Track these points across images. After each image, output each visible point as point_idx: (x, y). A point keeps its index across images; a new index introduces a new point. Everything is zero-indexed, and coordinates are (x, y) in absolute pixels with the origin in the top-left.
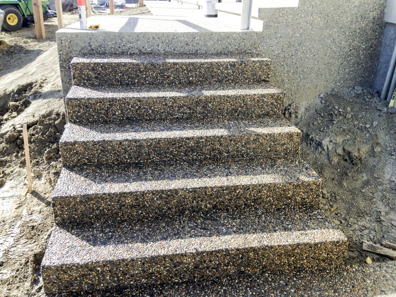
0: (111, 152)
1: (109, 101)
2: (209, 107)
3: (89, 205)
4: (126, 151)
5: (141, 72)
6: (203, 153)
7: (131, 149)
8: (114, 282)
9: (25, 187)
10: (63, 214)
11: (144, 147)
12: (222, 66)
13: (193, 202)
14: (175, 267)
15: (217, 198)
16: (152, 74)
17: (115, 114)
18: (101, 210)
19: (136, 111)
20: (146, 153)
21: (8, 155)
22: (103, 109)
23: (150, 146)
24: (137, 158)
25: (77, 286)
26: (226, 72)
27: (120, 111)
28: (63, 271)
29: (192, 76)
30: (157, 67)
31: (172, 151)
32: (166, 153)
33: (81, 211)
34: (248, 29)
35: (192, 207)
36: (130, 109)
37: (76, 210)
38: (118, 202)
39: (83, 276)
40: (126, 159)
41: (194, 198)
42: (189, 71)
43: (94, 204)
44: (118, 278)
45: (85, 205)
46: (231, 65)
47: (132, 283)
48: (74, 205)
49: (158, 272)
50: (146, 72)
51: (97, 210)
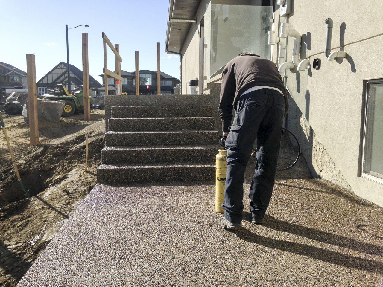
0: (128, 140)
1: (128, 121)
2: (177, 124)
3: (117, 155)
4: (135, 139)
5: (145, 111)
6: (171, 142)
7: (137, 138)
8: (126, 179)
9: (83, 170)
10: (106, 159)
11: (143, 138)
12: (186, 108)
13: (163, 157)
14: (152, 174)
15: (174, 155)
16: (151, 112)
17: (131, 127)
18: (122, 158)
19: (141, 126)
20: (144, 140)
21: (74, 159)
22: (125, 125)
23: (146, 137)
24: (140, 143)
25: (111, 180)
26: (188, 111)
27: (133, 126)
28: (106, 172)
29: (171, 113)
30: (153, 109)
31: (156, 140)
32: (153, 141)
33: (113, 158)
34: (203, 93)
35: (163, 159)
36: (138, 125)
37: (111, 158)
38: (129, 155)
39: (114, 175)
40: (135, 143)
41: (164, 155)
42: (169, 111)
43: (119, 155)
44: (128, 177)
45: (115, 155)
46: (191, 108)
47: (133, 180)
48: (111, 155)
49: (145, 176)
50: (148, 111)
51: (120, 158)
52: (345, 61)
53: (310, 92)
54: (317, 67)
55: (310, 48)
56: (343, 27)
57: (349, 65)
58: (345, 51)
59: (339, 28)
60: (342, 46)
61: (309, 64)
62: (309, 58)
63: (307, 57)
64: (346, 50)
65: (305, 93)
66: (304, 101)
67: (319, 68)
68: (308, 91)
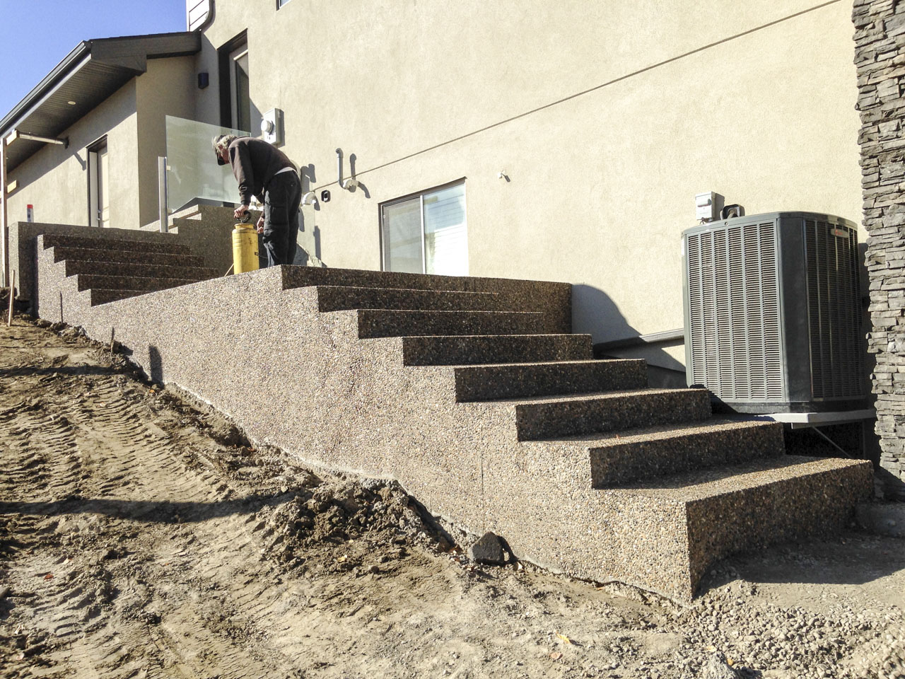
34: (166, 232)
52: (358, 189)
53: (319, 227)
54: (325, 199)
55: (314, 180)
56: (353, 158)
57: (363, 192)
58: (357, 180)
59: (349, 159)
60: (354, 176)
61: (315, 198)
62: (314, 191)
63: (311, 189)
64: (358, 178)
65: (313, 230)
66: (313, 239)
67: (329, 200)
68: (316, 228)
